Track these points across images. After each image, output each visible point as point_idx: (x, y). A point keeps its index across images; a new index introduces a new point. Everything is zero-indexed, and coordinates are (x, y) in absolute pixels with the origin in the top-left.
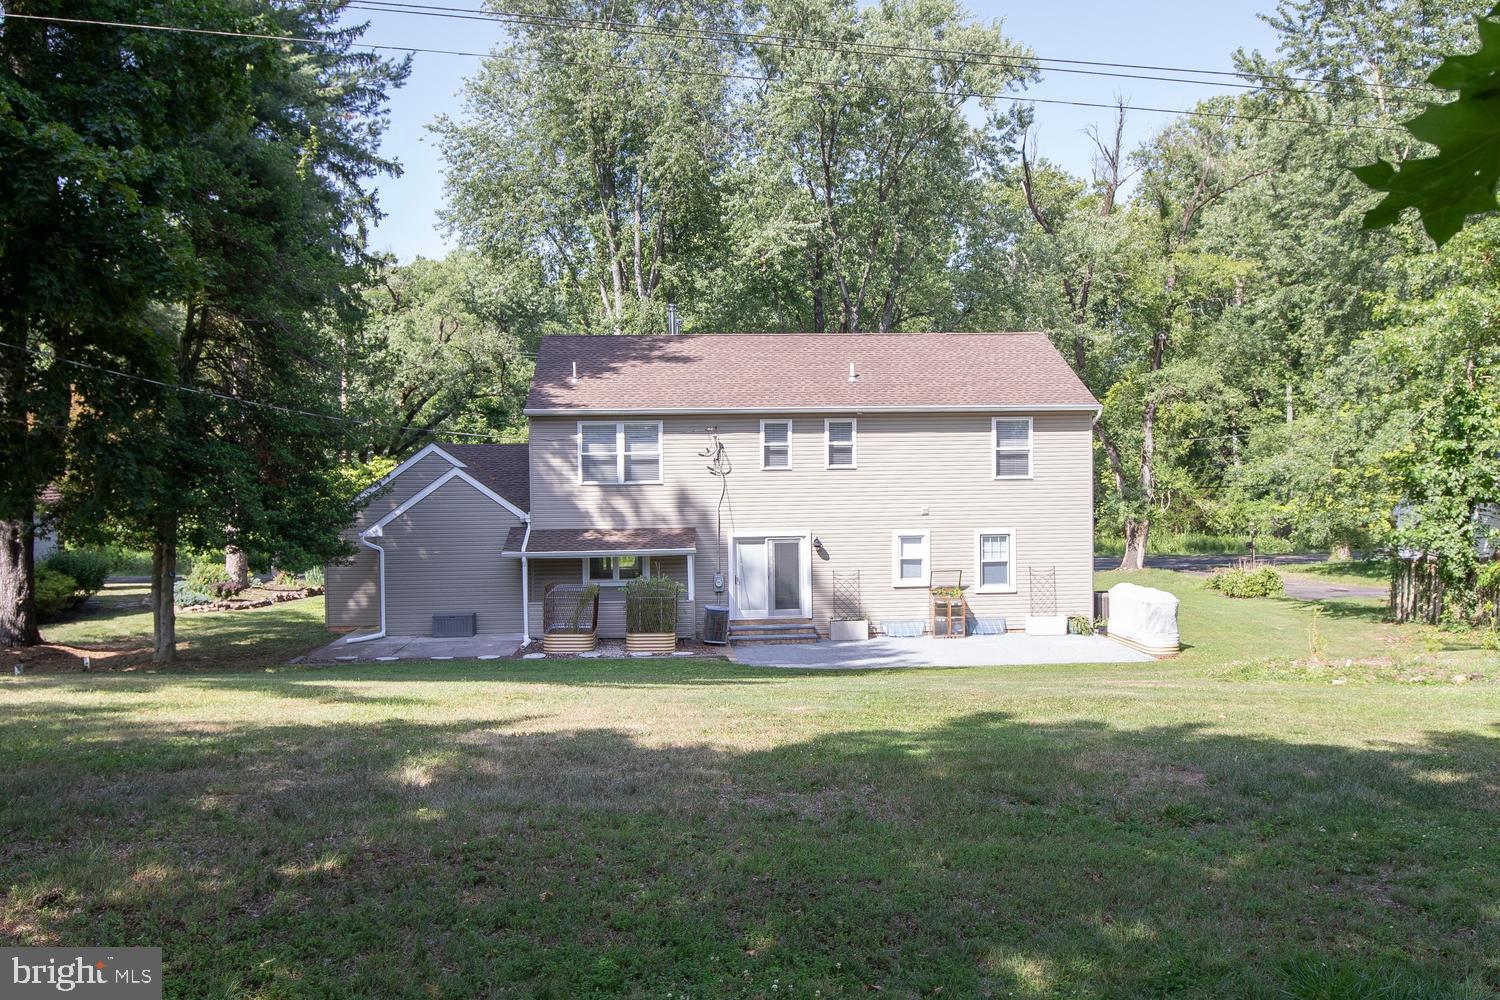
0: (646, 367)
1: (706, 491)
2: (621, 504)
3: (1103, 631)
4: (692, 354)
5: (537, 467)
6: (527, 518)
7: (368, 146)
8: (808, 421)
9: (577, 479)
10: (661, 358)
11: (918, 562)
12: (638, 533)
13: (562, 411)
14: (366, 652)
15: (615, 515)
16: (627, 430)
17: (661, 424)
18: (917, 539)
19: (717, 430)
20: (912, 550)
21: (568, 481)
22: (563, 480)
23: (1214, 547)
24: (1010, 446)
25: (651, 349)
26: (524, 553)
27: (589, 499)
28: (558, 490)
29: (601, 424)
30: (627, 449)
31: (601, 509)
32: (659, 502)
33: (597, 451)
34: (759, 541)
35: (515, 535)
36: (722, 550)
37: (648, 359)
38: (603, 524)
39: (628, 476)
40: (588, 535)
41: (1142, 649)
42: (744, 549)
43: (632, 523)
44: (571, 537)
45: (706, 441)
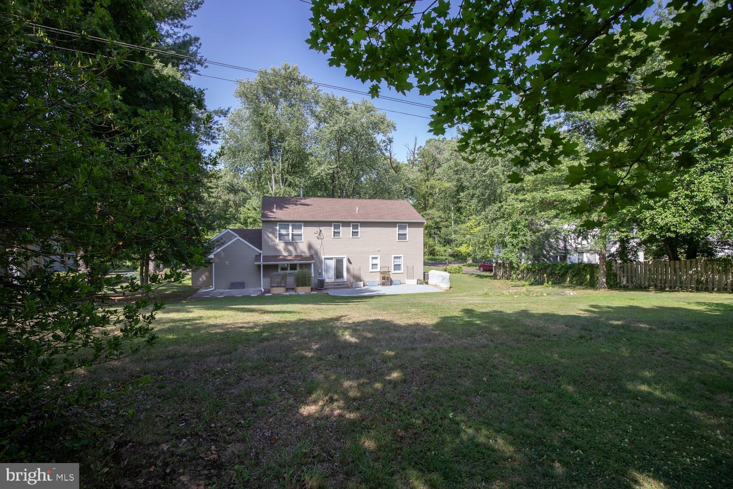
0: (296, 207)
1: (317, 244)
2: (291, 248)
3: (427, 283)
4: (309, 203)
5: (264, 237)
6: (261, 252)
7: (216, 135)
8: (346, 224)
9: (277, 241)
10: (300, 204)
11: (377, 264)
12: (296, 256)
13: (273, 219)
14: (211, 294)
15: (289, 251)
16: (292, 226)
17: (303, 224)
18: (376, 258)
19: (319, 226)
20: (375, 262)
21: (274, 241)
22: (273, 241)
23: (435, 260)
24: (402, 232)
25: (296, 201)
26: (262, 263)
27: (281, 246)
28: (271, 243)
29: (285, 224)
30: (292, 231)
31: (285, 249)
32: (303, 247)
33: (283, 232)
34: (332, 259)
35: (258, 257)
36: (321, 262)
37: (296, 205)
38: (285, 254)
39: (293, 239)
40: (281, 257)
41: (440, 288)
42: (328, 262)
43: (294, 253)
44: (276, 258)
45: (316, 229)
